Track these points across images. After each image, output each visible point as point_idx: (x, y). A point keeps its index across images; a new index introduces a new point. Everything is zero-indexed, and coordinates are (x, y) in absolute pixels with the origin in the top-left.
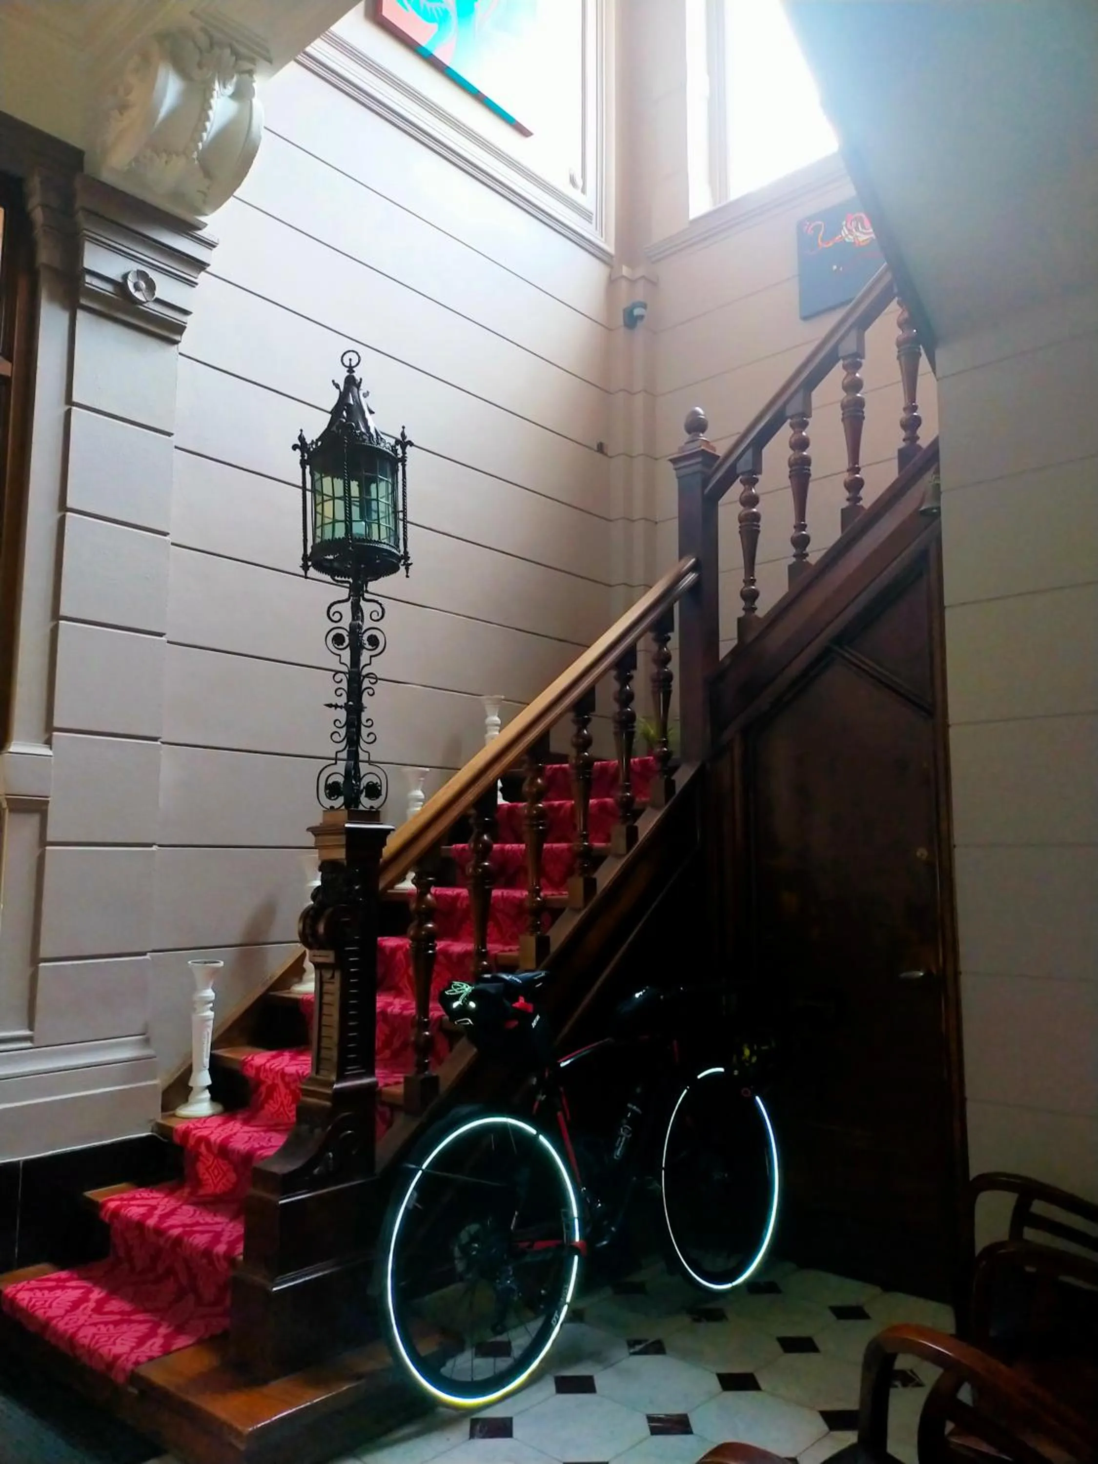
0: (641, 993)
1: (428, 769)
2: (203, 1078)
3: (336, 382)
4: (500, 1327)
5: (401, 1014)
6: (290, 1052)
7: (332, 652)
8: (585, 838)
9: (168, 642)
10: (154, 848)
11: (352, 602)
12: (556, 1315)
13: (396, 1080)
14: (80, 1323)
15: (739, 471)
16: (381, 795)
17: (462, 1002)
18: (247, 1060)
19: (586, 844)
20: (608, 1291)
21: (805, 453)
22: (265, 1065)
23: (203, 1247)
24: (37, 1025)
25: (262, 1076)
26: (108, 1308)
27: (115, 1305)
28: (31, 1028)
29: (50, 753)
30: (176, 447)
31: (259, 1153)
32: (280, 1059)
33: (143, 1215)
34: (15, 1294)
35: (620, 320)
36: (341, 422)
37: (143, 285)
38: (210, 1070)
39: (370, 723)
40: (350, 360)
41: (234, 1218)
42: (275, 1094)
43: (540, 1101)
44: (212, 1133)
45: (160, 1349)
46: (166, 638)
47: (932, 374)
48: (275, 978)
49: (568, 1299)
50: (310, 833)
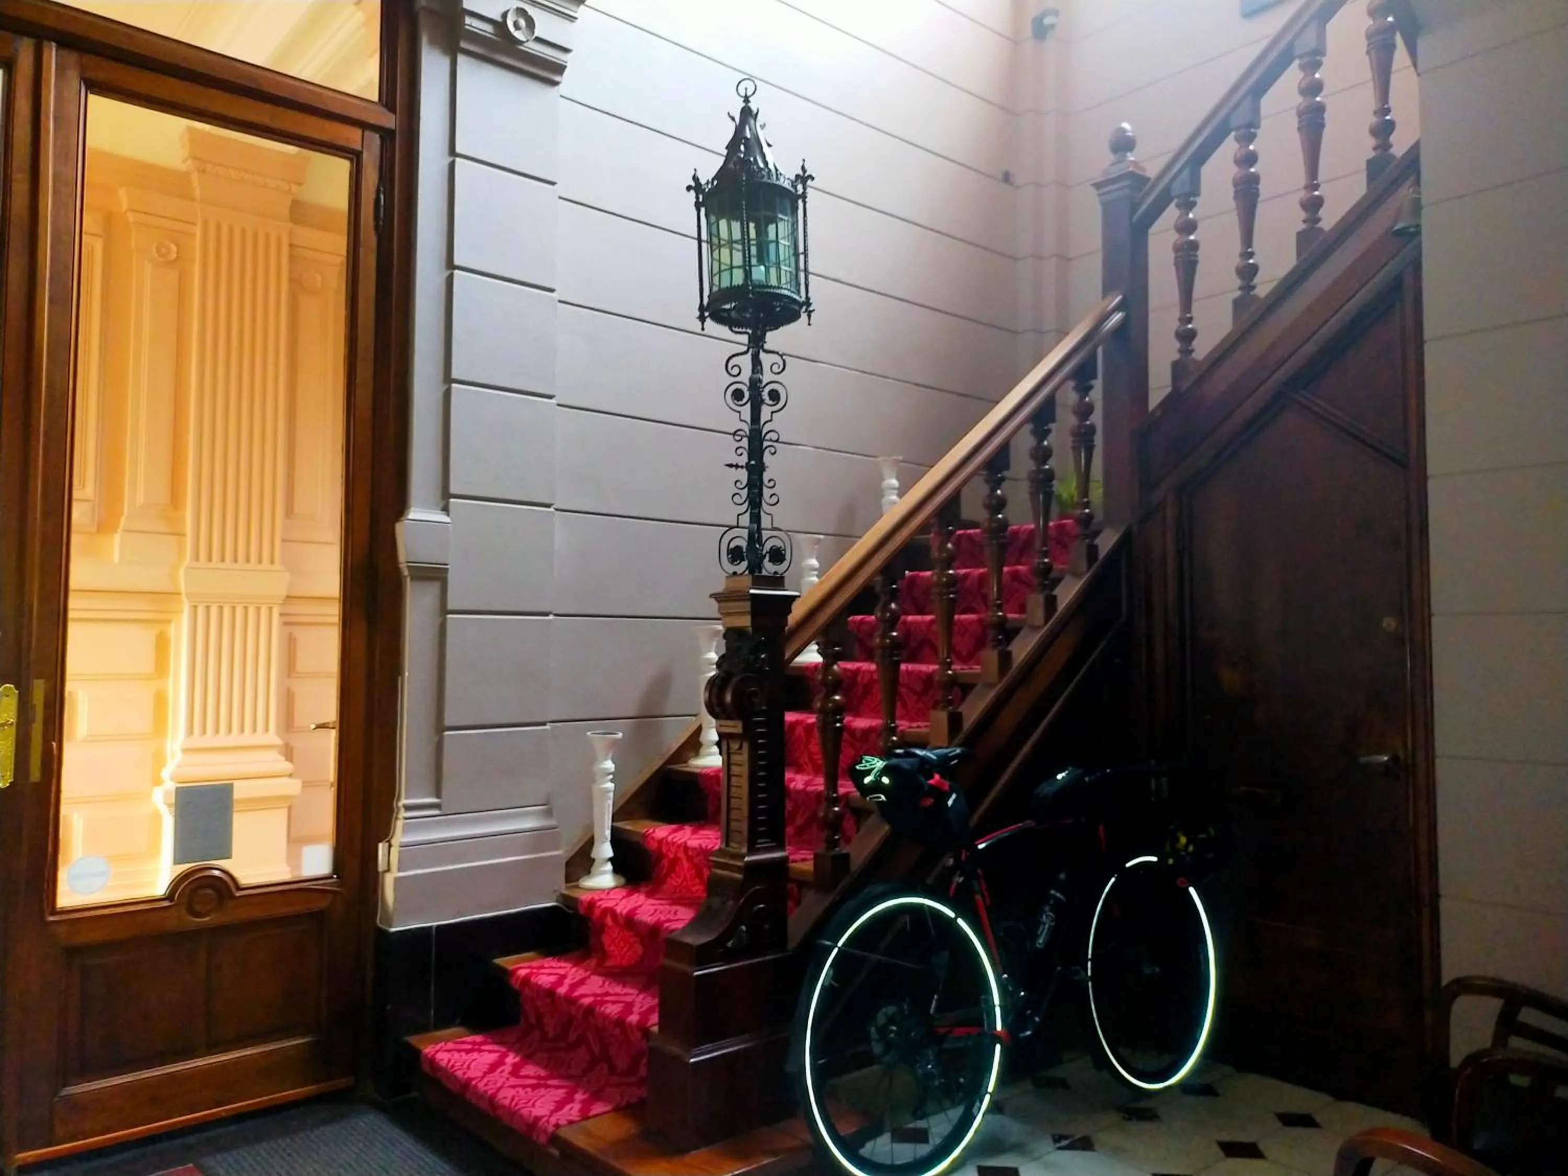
0: (1064, 774)
1: (822, 537)
2: (605, 850)
3: (731, 114)
4: (920, 1112)
5: (805, 789)
6: (691, 826)
7: (730, 408)
8: (999, 607)
9: (559, 405)
10: (551, 617)
11: (752, 355)
12: (978, 1104)
13: (803, 856)
14: (499, 1085)
15: (1173, 193)
16: (785, 560)
17: (875, 777)
18: (648, 833)
19: (1000, 614)
20: (1028, 1085)
21: (1252, 170)
22: (666, 838)
23: (616, 1016)
24: (444, 793)
25: (664, 850)
26: (524, 1072)
27: (529, 1069)
28: (438, 795)
29: (448, 520)
30: (560, 198)
31: (666, 925)
32: (681, 832)
33: (553, 983)
34: (435, 1054)
35: (1028, 32)
36: (740, 157)
37: (522, 22)
38: (612, 842)
39: (772, 484)
40: (746, 89)
41: (643, 989)
42: (677, 868)
43: (958, 884)
44: (617, 905)
45: (579, 1114)
46: (556, 400)
47: (1412, 68)
48: (671, 752)
49: (990, 1089)
50: (713, 600)
